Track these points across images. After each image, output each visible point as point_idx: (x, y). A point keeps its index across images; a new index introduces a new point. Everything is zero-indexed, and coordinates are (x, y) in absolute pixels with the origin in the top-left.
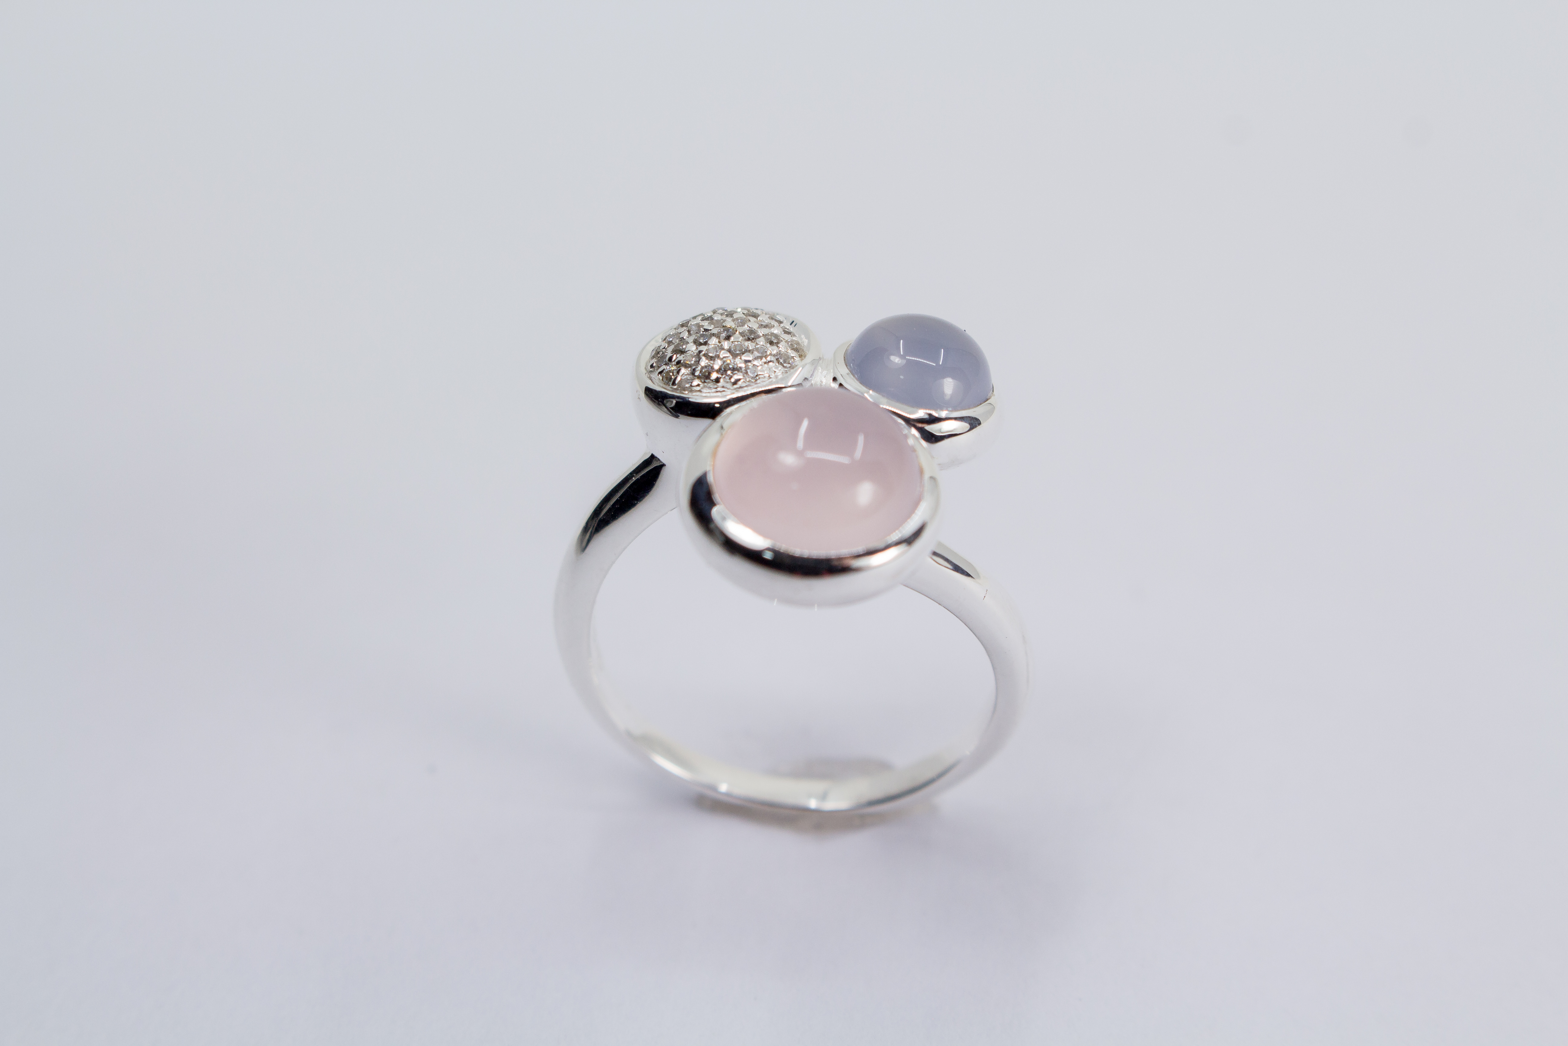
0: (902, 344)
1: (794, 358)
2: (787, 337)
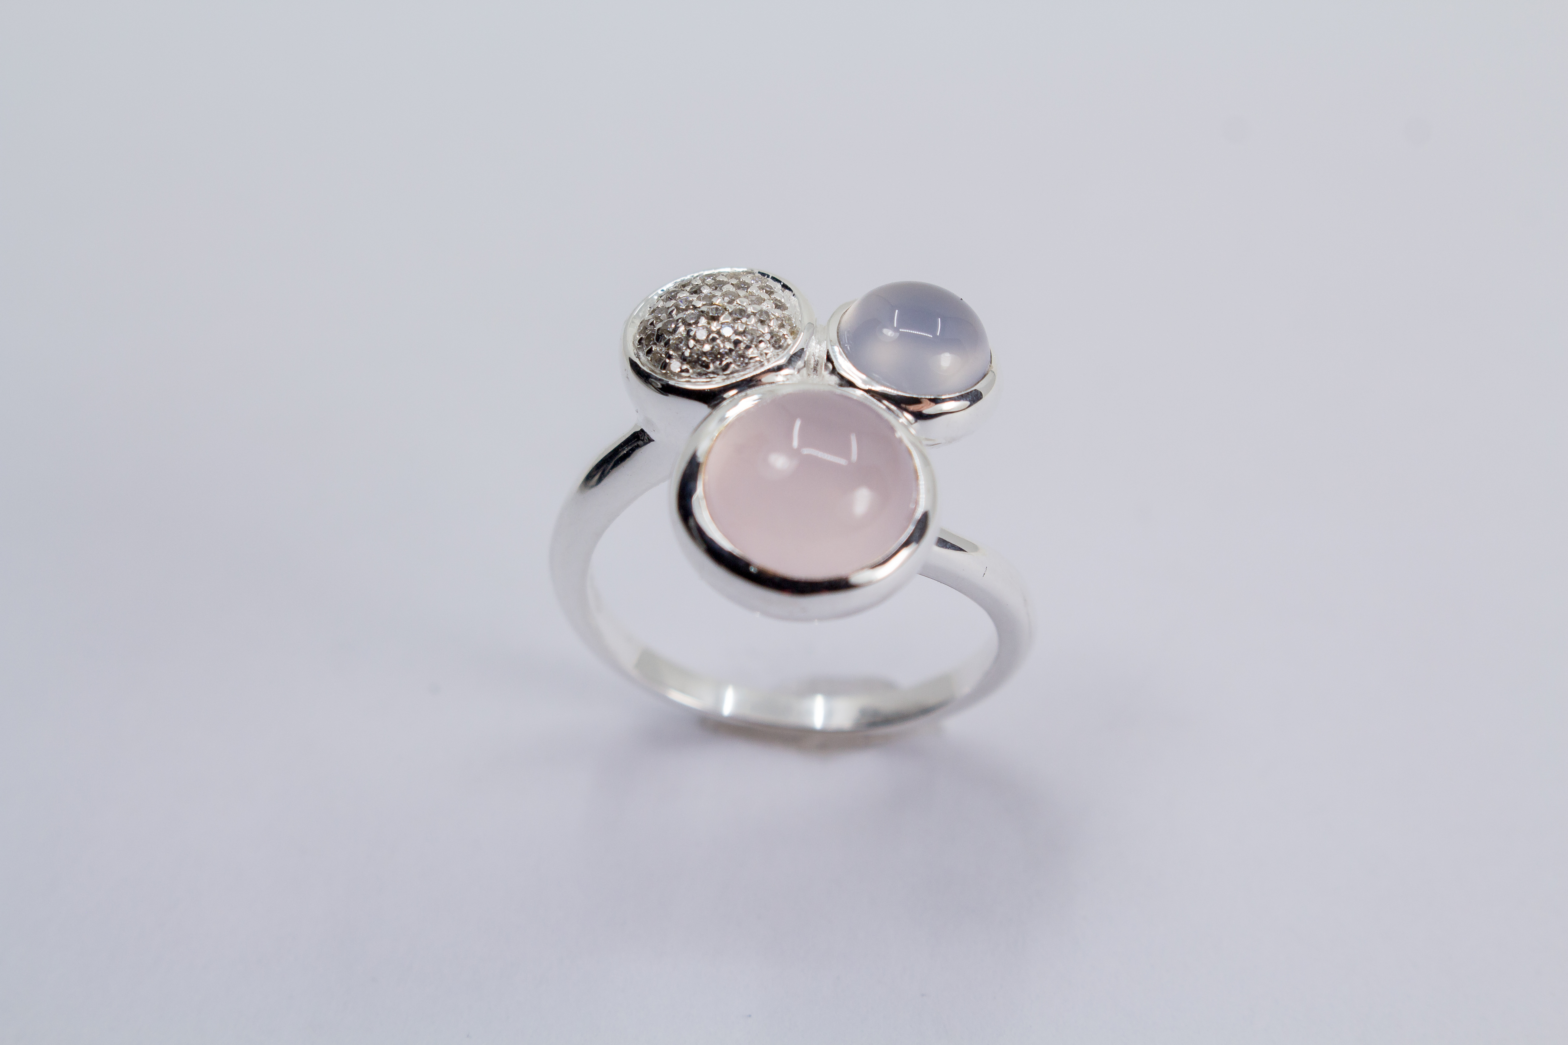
0: (898, 314)
1: (786, 336)
2: (778, 313)
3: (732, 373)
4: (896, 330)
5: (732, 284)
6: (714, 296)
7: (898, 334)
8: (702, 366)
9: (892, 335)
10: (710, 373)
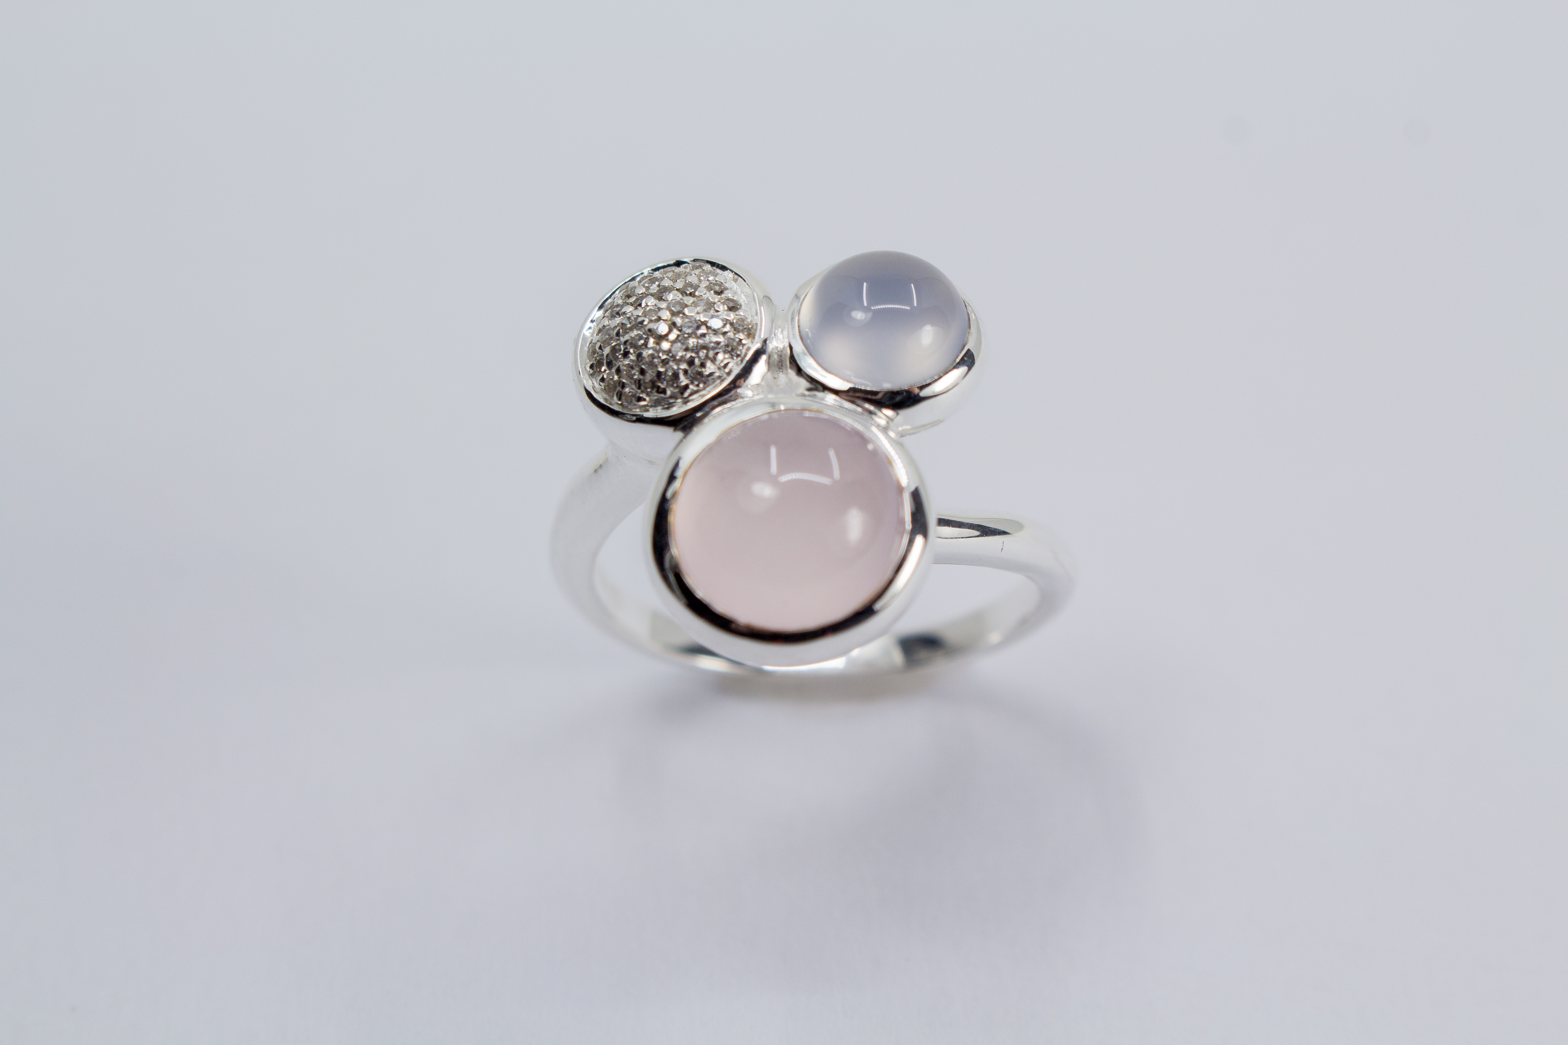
1: (742, 340)
3: (691, 395)
4: (866, 310)
5: (677, 290)
6: (659, 309)
7: (870, 315)
8: (658, 392)
9: (863, 318)
10: (668, 398)
